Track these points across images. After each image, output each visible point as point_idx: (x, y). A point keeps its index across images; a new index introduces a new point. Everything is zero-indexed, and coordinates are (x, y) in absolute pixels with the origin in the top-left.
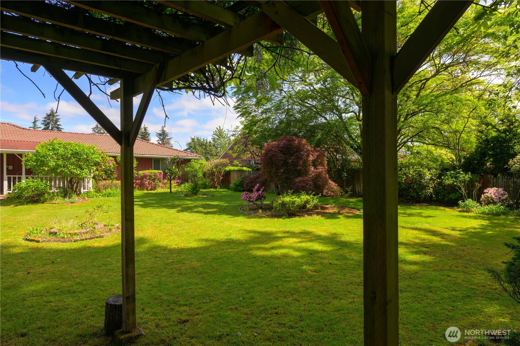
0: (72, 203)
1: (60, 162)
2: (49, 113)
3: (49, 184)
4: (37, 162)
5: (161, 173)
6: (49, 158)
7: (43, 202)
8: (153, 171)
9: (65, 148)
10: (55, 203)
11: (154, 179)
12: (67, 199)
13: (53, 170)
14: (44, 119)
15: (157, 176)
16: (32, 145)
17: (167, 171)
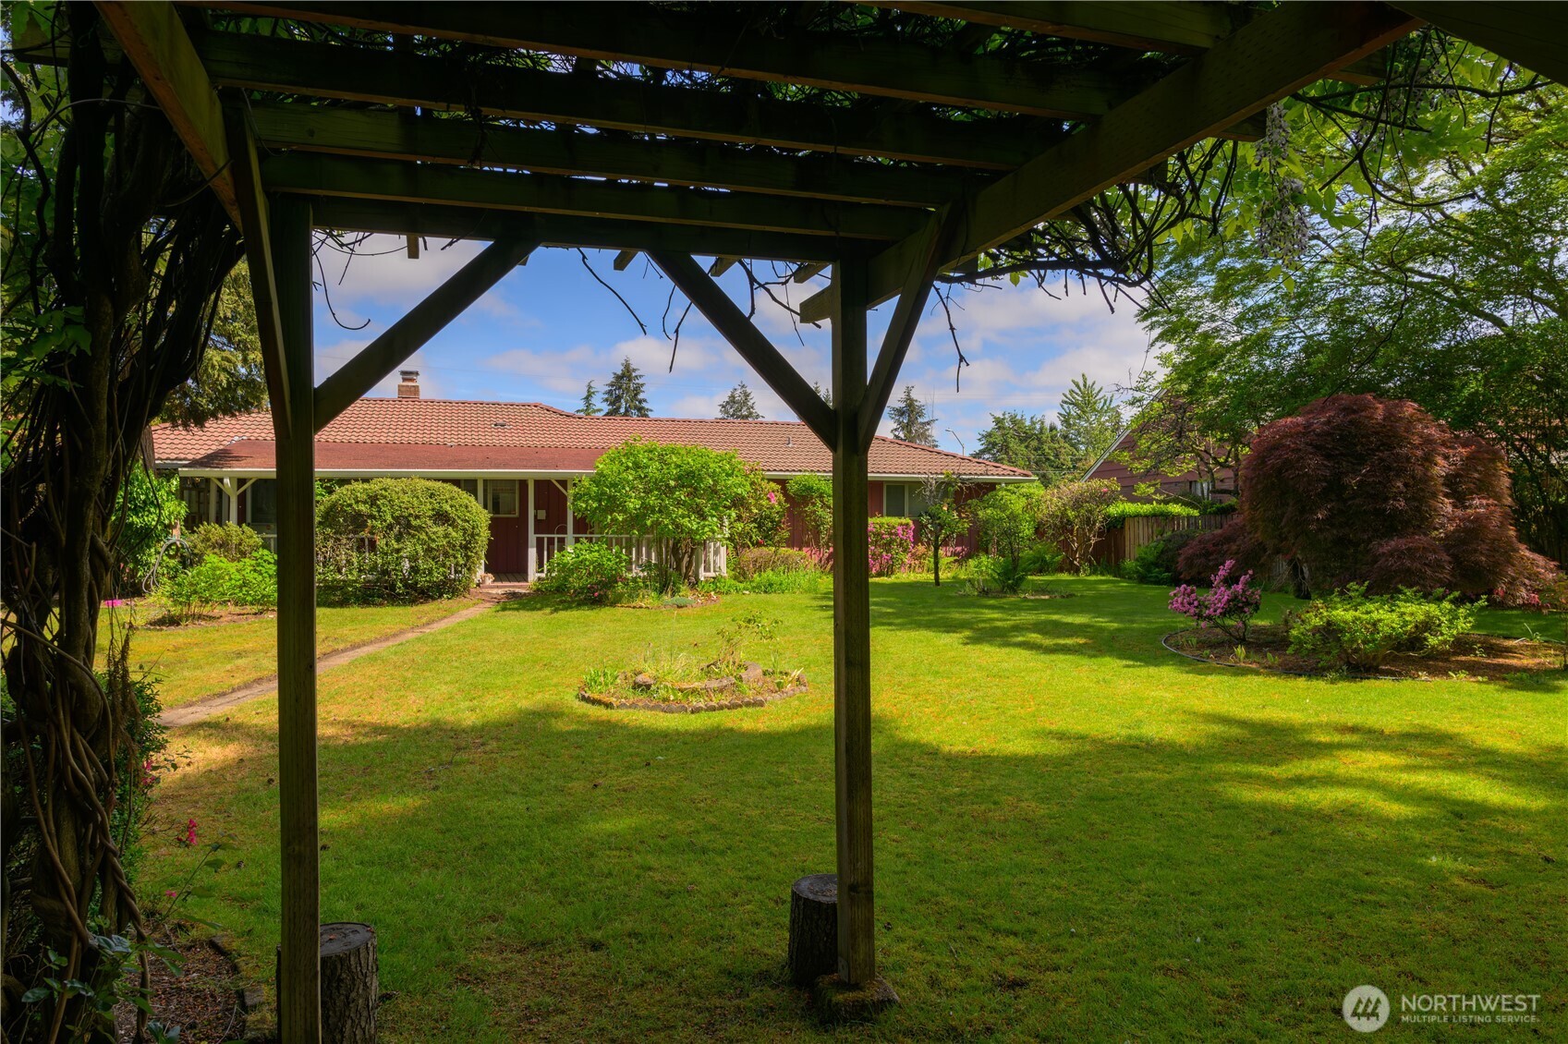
0: (679, 607)
1: (652, 500)
2: (619, 373)
3: (624, 557)
4: (600, 501)
5: (907, 524)
6: (628, 489)
7: (613, 604)
8: (886, 520)
9: (662, 461)
10: (641, 607)
11: (889, 544)
12: (667, 598)
13: (636, 520)
14: (608, 388)
15: (897, 535)
16: (588, 457)
17: (924, 519)
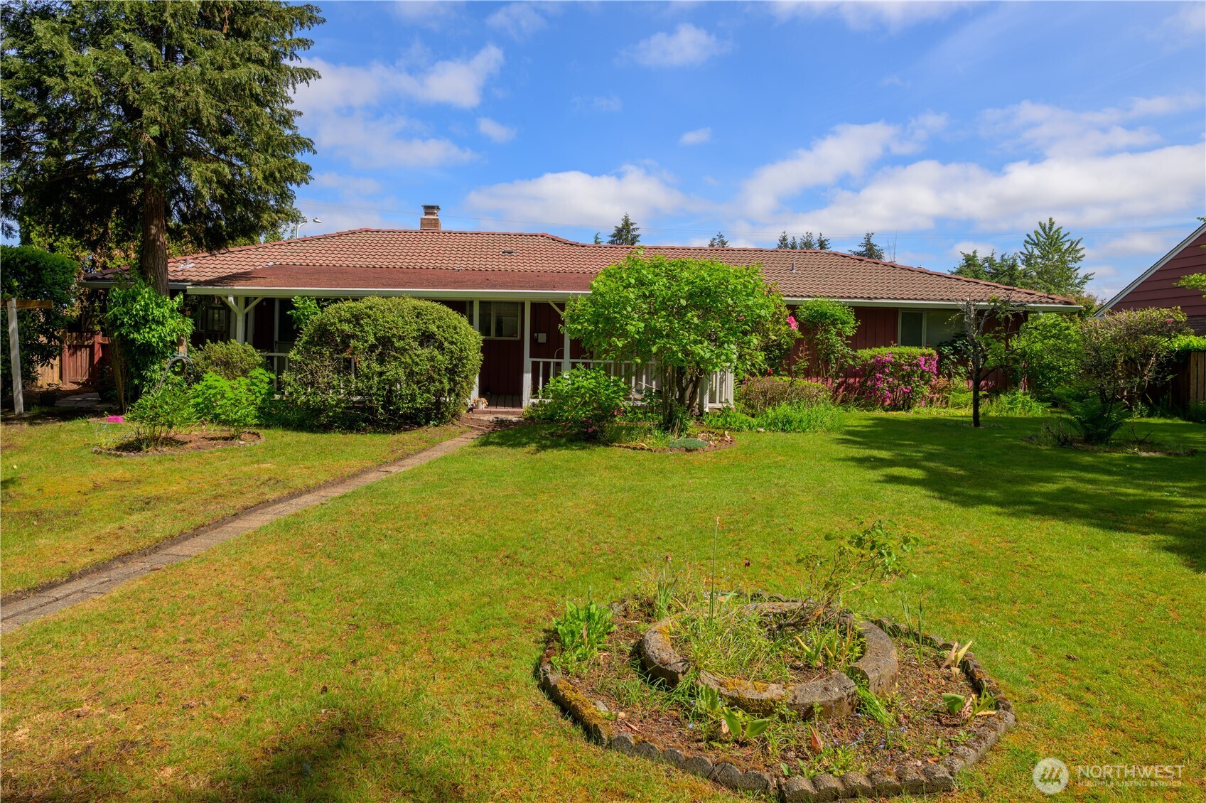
0: (688, 450)
1: (659, 322)
3: (623, 386)
4: (596, 323)
5: (930, 355)
6: (629, 309)
7: (608, 443)
8: (906, 350)
9: (671, 276)
10: (642, 449)
11: (909, 375)
12: (673, 438)
13: (638, 346)
15: (918, 365)
17: (946, 350)
